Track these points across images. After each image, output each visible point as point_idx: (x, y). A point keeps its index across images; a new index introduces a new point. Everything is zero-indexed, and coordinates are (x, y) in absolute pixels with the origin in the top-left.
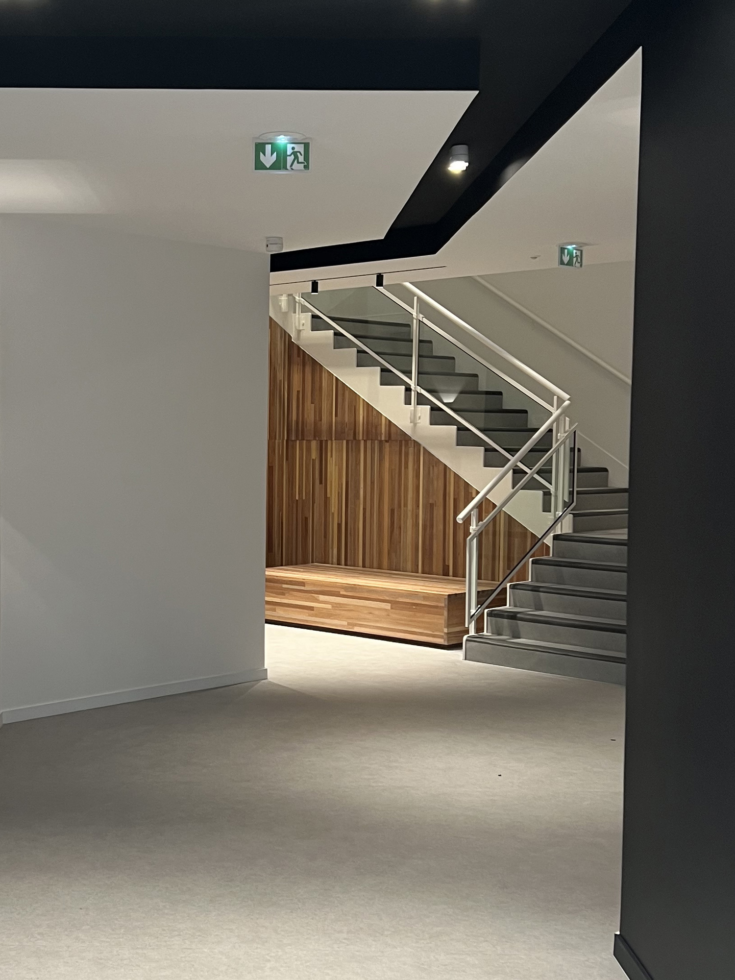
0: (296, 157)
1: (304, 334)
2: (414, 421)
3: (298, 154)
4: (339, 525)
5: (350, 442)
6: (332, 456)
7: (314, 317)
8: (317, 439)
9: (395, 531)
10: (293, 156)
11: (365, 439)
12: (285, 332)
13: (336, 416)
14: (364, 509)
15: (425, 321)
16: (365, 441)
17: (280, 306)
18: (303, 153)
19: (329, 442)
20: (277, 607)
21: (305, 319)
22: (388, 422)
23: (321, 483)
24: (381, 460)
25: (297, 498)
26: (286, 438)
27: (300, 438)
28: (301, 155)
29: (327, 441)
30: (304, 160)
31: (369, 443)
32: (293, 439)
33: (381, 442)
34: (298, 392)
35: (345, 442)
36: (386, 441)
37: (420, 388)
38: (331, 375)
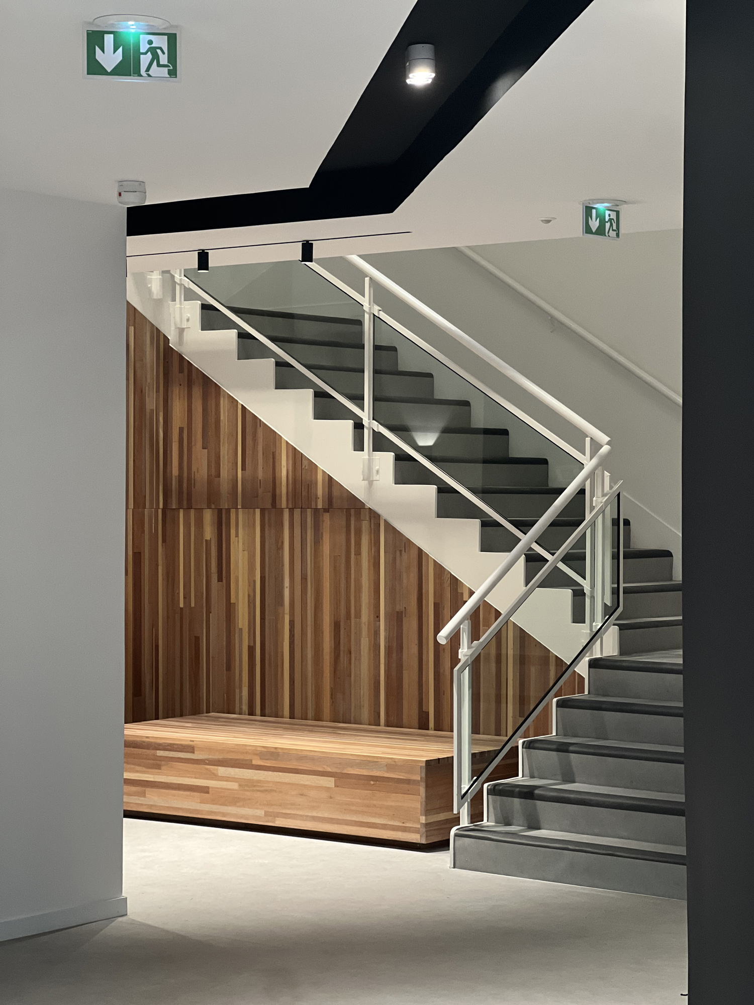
0: (155, 57)
1: (188, 336)
2: (369, 479)
3: (159, 51)
4: (251, 650)
5: (266, 512)
6: (237, 536)
7: (206, 307)
8: (213, 506)
9: (342, 659)
10: (149, 55)
11: (290, 506)
12: (158, 331)
13: (243, 469)
14: (292, 623)
15: (383, 316)
16: (291, 511)
17: (150, 291)
18: (166, 51)
19: (233, 511)
20: (148, 790)
21: (193, 311)
22: (327, 476)
23: (220, 579)
24: (317, 541)
25: (182, 605)
26: (161, 506)
27: (185, 506)
28: (164, 53)
29: (228, 510)
30: (168, 62)
31: (297, 512)
32: (174, 508)
33: (316, 511)
34: (181, 429)
35: (258, 512)
36: (326, 510)
37: (377, 423)
38: (233, 402)
